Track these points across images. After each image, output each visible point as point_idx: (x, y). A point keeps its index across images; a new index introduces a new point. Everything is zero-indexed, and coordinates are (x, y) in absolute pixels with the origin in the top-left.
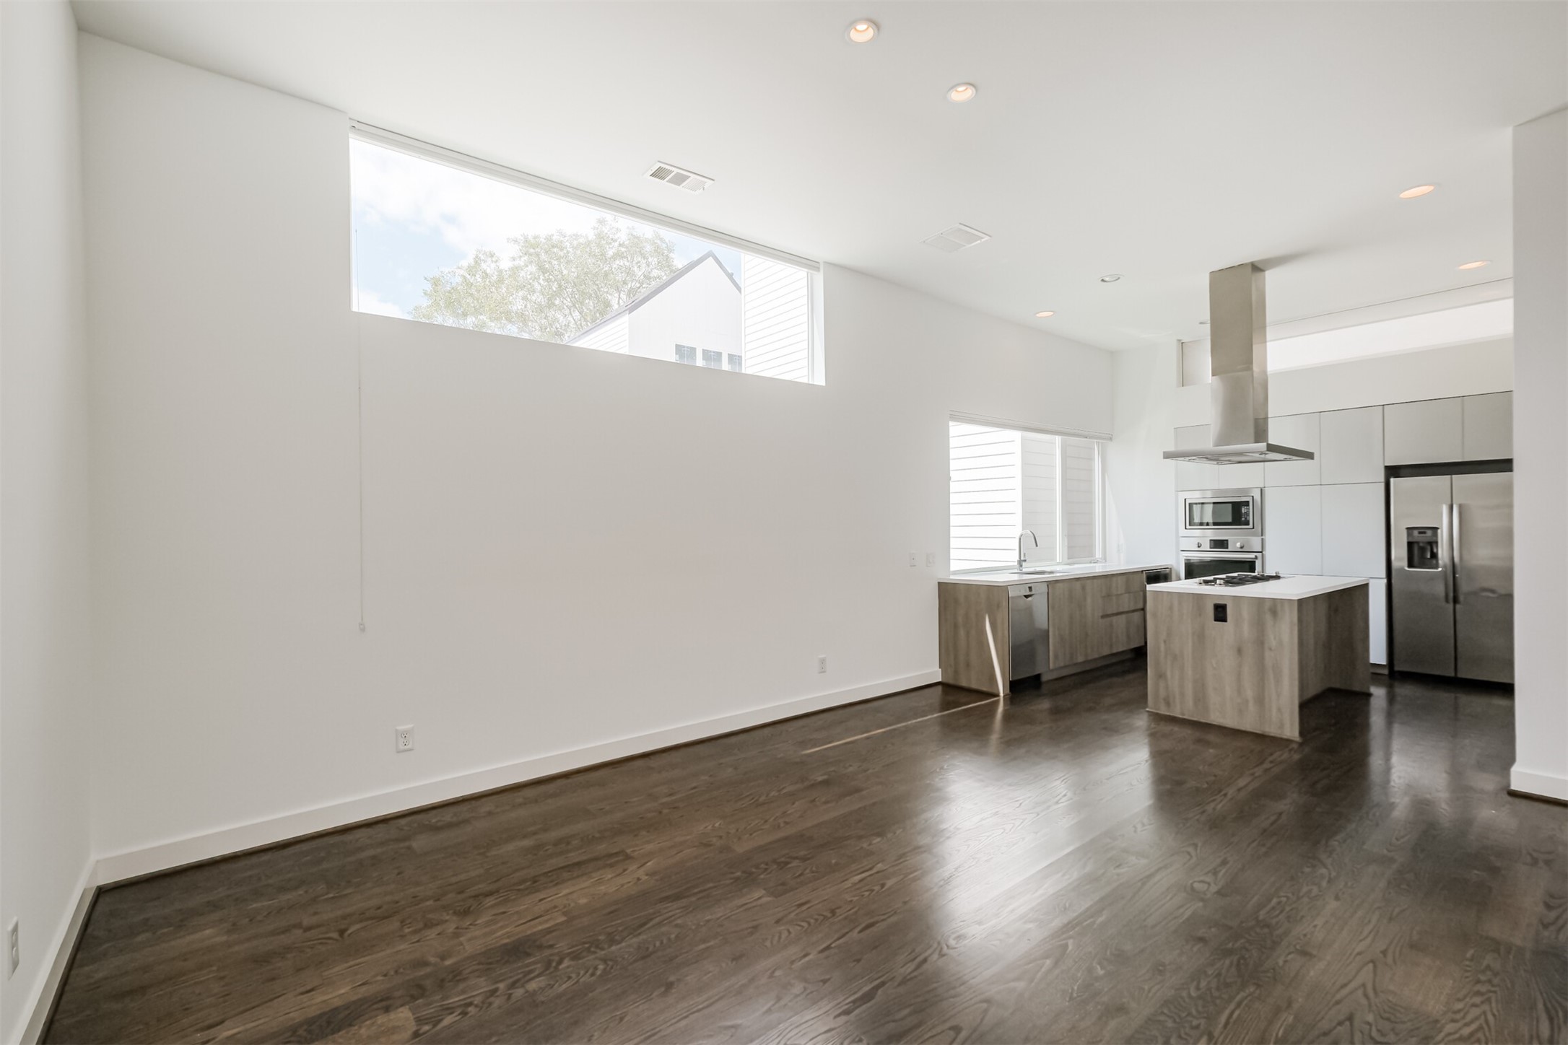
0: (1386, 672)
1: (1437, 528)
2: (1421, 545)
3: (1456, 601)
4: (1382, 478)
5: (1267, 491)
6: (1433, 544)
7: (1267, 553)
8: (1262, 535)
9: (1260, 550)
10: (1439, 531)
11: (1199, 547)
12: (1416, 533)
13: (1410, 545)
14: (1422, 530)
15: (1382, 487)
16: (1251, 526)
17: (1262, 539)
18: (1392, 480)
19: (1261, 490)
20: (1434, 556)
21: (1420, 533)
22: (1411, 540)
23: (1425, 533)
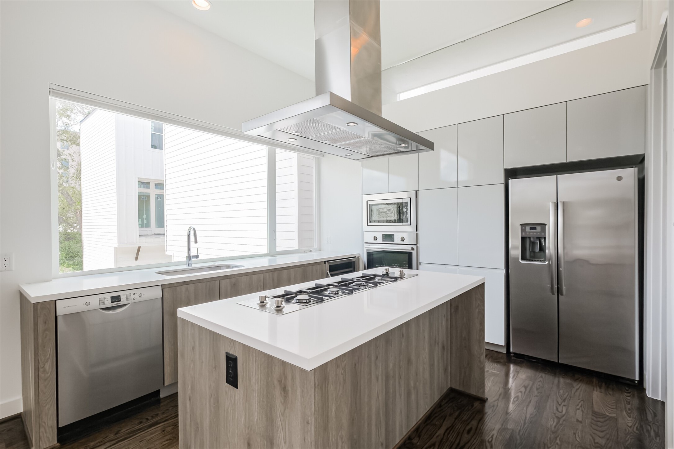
0: (504, 351)
1: (545, 225)
2: (532, 240)
3: (559, 291)
4: (502, 181)
5: (420, 194)
6: (541, 238)
7: (420, 245)
8: (417, 231)
9: (415, 244)
10: (547, 227)
11: (375, 240)
12: (528, 229)
13: (523, 239)
14: (533, 226)
15: (502, 187)
16: (409, 223)
17: (417, 233)
18: (510, 181)
19: (416, 192)
20: (542, 249)
21: (531, 229)
22: (524, 235)
23: (535, 229)
